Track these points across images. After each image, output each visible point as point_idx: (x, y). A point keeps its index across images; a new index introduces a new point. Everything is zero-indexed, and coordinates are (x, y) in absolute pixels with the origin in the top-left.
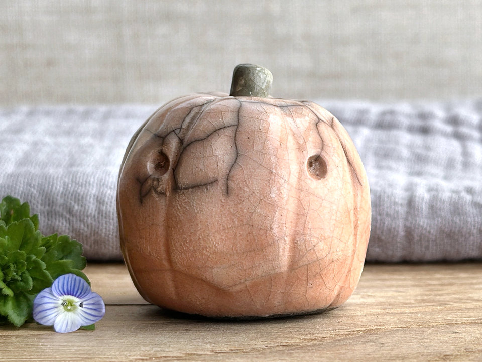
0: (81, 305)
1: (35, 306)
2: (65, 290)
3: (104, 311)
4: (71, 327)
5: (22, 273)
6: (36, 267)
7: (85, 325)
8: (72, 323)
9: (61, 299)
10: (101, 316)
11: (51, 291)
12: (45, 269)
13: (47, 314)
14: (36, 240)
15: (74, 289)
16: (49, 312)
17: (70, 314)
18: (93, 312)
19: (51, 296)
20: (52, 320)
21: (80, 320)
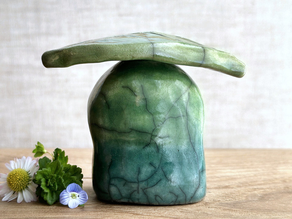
0: (78, 196)
1: (60, 197)
2: (72, 189)
3: (87, 198)
4: (75, 205)
5: (54, 183)
6: (60, 180)
7: (80, 204)
8: (75, 203)
9: (70, 194)
10: (86, 200)
11: (66, 191)
12: (63, 182)
14: (61, 168)
15: (75, 189)
16: (66, 199)
17: (75, 199)
18: (83, 199)
19: (66, 193)
20: (67, 203)
21: (78, 202)
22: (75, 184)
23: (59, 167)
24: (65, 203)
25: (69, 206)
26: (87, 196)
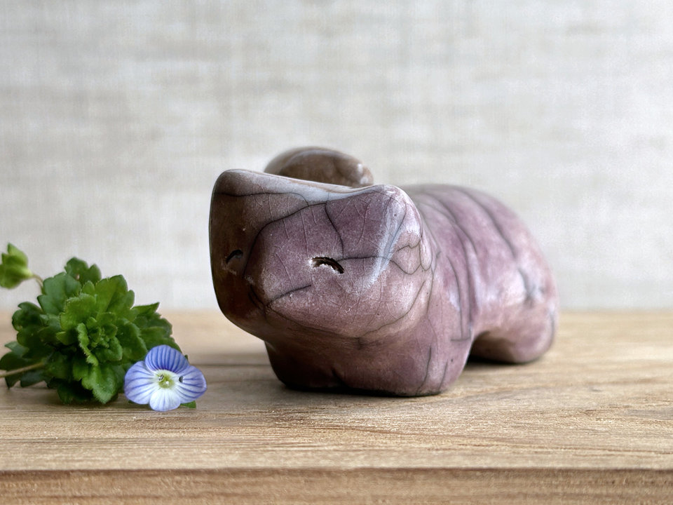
7: (184, 402)
8: (170, 401)
10: (202, 393)
11: (144, 365)
13: (141, 391)
16: (143, 389)
19: (144, 371)
20: (147, 398)
21: (178, 397)
22: (169, 348)
24: (140, 400)
26: (205, 382)
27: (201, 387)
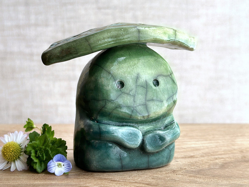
0: (64, 165)
1: (48, 166)
2: (58, 159)
3: (71, 167)
4: (61, 173)
5: (42, 154)
6: (48, 151)
7: (65, 172)
8: (61, 171)
9: (57, 163)
10: (70, 169)
11: (53, 160)
12: (50, 153)
13: (52, 169)
14: (49, 141)
15: (61, 159)
16: (53, 168)
17: (60, 168)
18: (68, 167)
19: (53, 162)
20: (54, 171)
21: (64, 170)
22: (61, 155)
23: (46, 140)
24: (52, 171)
25: (56, 174)
26: (71, 165)
27: (70, 167)
